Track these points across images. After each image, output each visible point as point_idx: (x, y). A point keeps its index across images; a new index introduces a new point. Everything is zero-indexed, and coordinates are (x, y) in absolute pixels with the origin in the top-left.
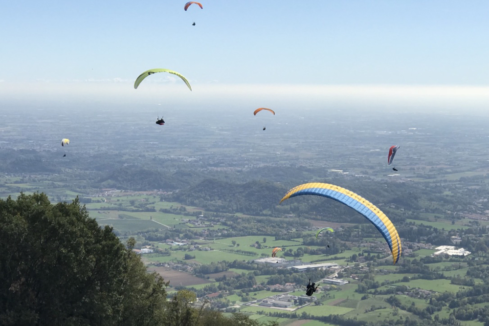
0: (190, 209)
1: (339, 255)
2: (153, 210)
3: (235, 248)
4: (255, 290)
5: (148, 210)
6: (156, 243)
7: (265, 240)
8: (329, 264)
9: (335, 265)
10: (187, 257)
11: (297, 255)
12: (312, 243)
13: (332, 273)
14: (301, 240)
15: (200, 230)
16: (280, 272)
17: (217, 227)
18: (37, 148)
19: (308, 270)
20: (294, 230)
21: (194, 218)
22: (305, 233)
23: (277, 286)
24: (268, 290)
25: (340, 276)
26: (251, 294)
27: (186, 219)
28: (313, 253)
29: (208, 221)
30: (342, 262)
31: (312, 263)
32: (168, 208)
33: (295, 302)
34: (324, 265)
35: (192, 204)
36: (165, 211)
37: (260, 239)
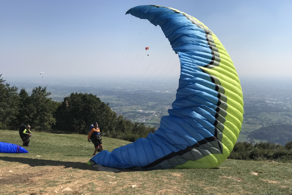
0: (121, 100)
1: (155, 109)
2: (112, 100)
3: (132, 108)
4: (136, 117)
5: (111, 100)
6: (113, 108)
7: (138, 106)
8: (153, 111)
9: (154, 112)
10: (121, 111)
11: (146, 109)
12: (149, 107)
13: (154, 113)
14: (146, 106)
15: (123, 104)
16: (142, 113)
17: (127, 103)
18: (85, 86)
19: (148, 113)
20: (145, 104)
21: (122, 102)
22: (147, 105)
23: (141, 117)
24: (139, 117)
25: (155, 114)
26: (135, 119)
27: (120, 102)
28: (149, 109)
29: (126, 102)
30: (156, 111)
31: (149, 111)
32: (116, 99)
33: (145, 120)
34: (152, 112)
35: (122, 99)
36: (115, 100)
37: (137, 106)
